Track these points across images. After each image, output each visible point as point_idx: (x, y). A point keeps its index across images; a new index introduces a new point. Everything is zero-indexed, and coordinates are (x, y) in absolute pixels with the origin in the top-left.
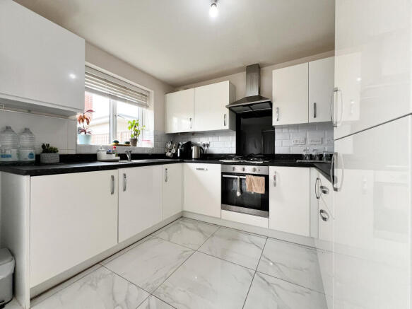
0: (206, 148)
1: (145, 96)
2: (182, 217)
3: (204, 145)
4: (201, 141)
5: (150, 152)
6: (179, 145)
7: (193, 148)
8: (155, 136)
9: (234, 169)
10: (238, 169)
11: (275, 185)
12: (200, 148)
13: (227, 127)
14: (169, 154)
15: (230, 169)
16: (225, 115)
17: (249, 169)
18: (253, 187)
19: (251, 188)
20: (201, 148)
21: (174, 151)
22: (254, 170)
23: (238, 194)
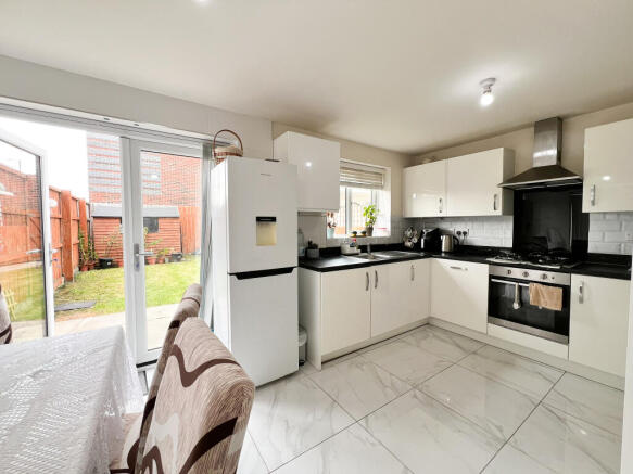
0: (462, 237)
1: (379, 175)
2: (428, 324)
3: (459, 233)
4: (454, 228)
5: (387, 242)
6: (423, 233)
7: (444, 238)
8: (392, 222)
9: (509, 272)
10: (517, 273)
11: (581, 300)
12: (453, 238)
13: (499, 212)
14: (409, 244)
15: (503, 271)
16: (495, 196)
17: (535, 275)
18: (542, 300)
19: (539, 301)
20: (455, 237)
21: (415, 240)
22: (544, 277)
23: (516, 306)
